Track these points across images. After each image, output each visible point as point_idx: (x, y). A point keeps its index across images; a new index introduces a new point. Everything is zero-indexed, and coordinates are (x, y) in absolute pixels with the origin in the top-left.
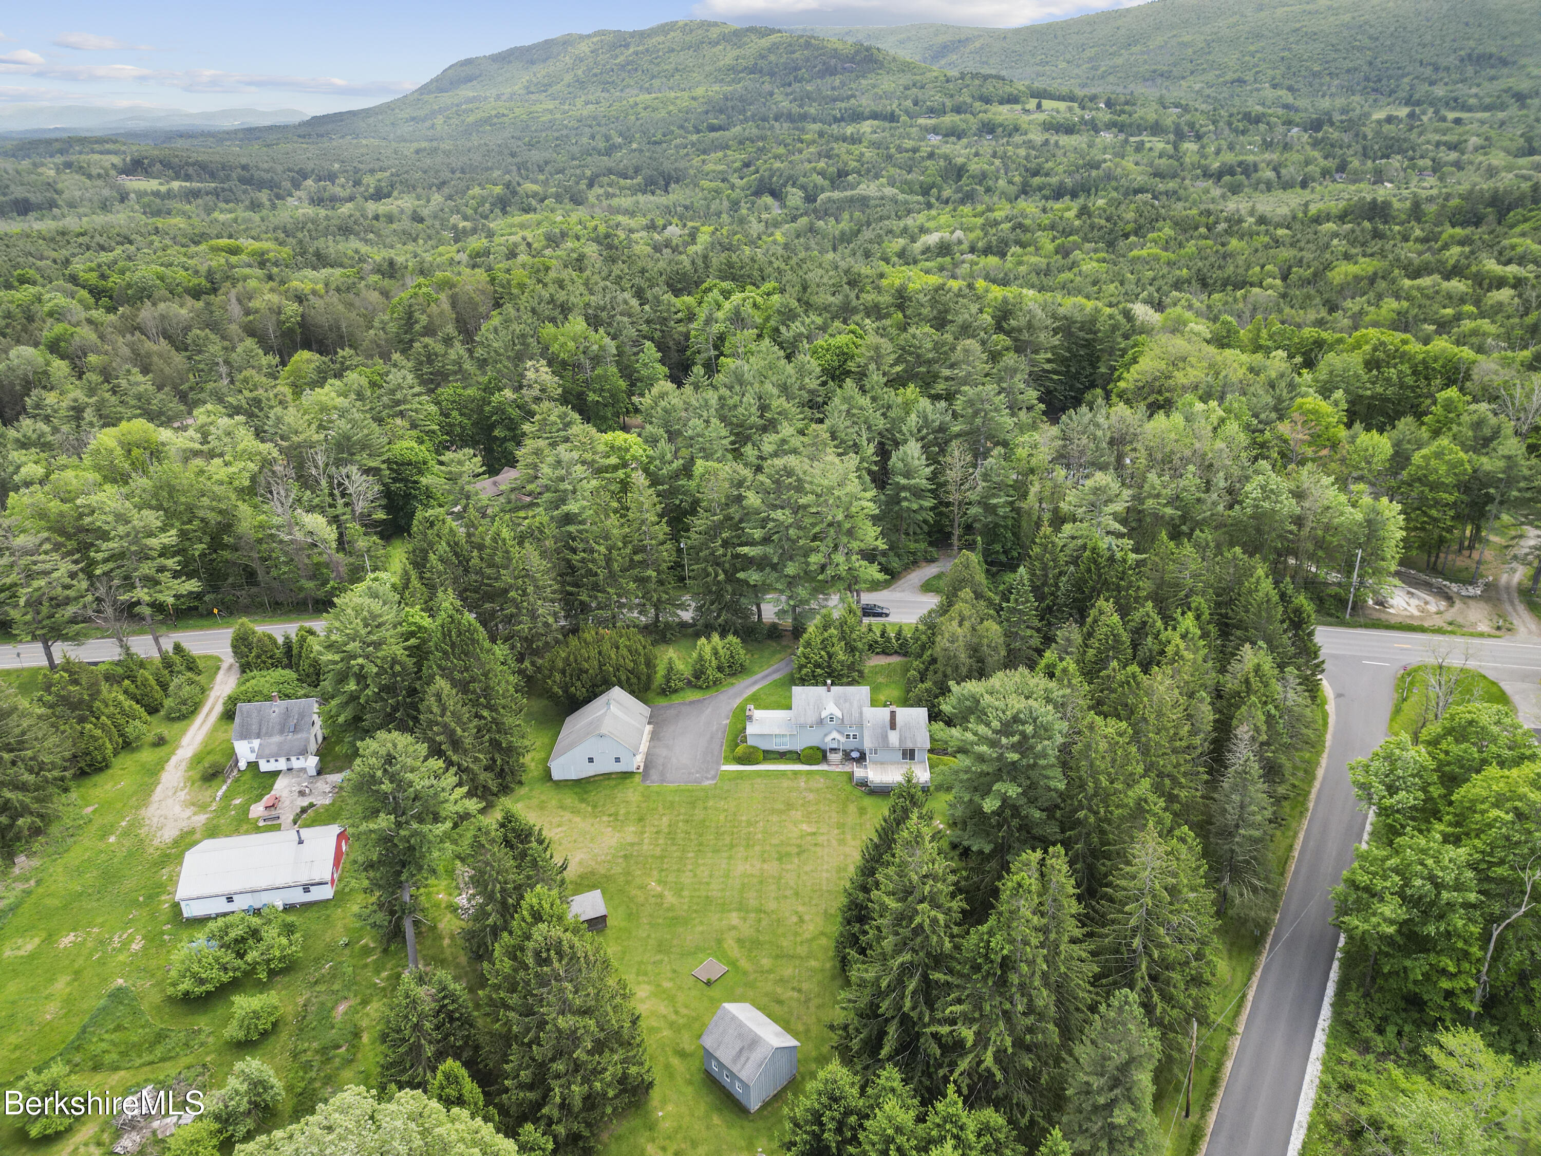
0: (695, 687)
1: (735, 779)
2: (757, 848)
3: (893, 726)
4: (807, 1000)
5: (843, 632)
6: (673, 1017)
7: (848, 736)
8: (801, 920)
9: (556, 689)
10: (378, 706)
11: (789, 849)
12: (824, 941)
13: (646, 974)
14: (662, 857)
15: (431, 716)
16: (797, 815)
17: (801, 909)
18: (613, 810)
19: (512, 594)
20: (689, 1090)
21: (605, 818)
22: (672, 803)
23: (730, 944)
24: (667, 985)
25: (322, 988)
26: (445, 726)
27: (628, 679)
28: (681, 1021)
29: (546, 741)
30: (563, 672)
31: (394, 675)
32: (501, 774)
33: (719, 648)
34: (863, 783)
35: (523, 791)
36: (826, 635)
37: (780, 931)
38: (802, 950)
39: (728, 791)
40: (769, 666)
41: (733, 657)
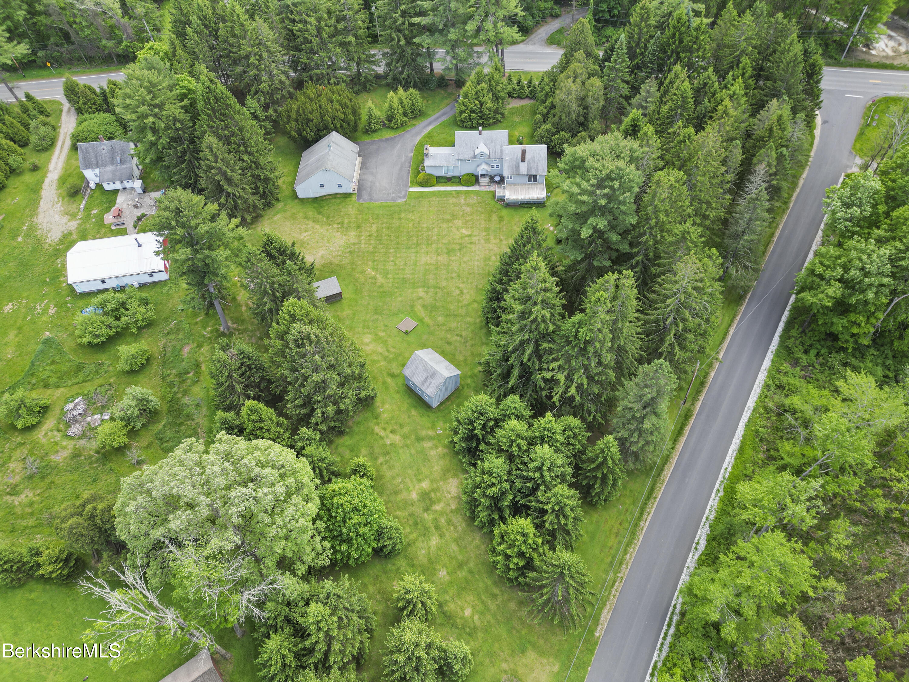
0: (389, 127)
1: (418, 197)
2: (434, 246)
3: (523, 159)
4: (466, 342)
5: (491, 85)
6: (386, 354)
7: (493, 166)
8: (462, 293)
9: (293, 133)
10: (171, 152)
11: (454, 246)
12: (475, 305)
13: (368, 328)
14: (374, 253)
15: (208, 162)
16: (459, 223)
17: (461, 285)
18: (340, 220)
19: (252, 60)
20: (397, 396)
21: (335, 226)
22: (378, 215)
23: (419, 308)
24: (382, 334)
25: (172, 337)
26: (220, 169)
27: (341, 126)
28: (391, 356)
29: (292, 168)
30: (297, 121)
31: (177, 130)
32: (264, 196)
33: (404, 98)
34: (502, 200)
35: (280, 205)
36: (479, 88)
37: (449, 299)
38: (462, 312)
39: (414, 206)
40: (439, 110)
41: (414, 105)
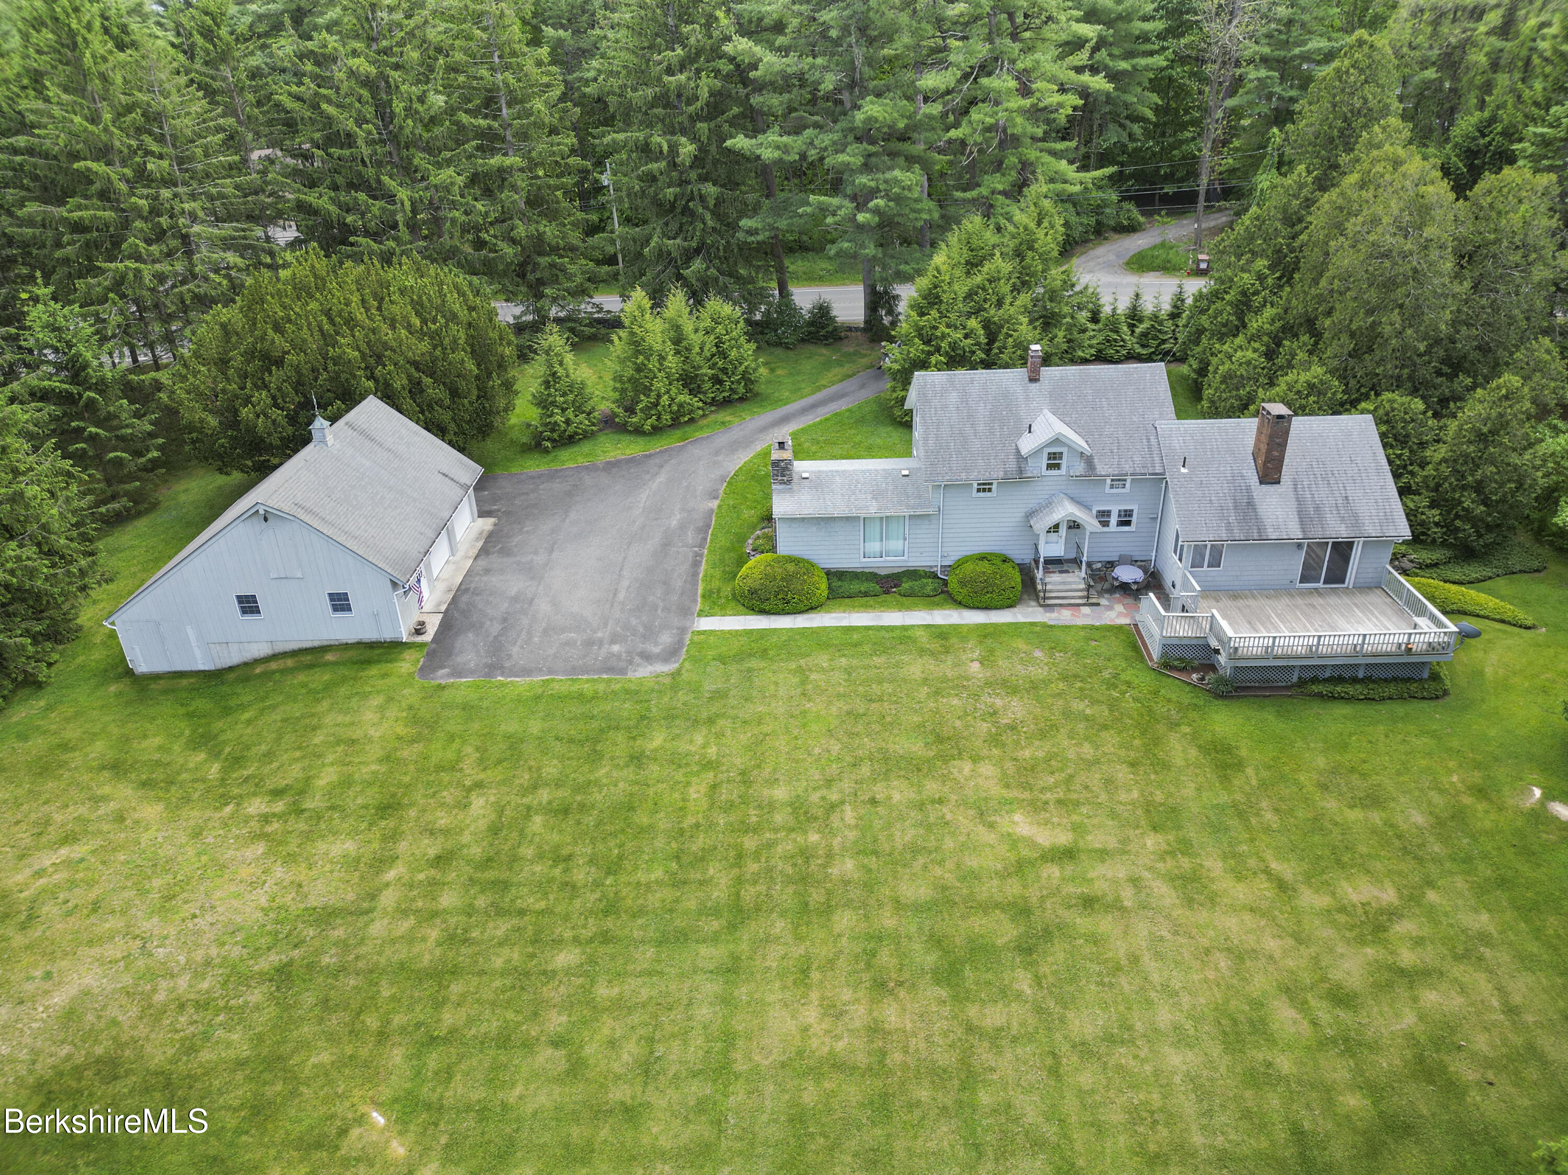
0: (623, 429)
1: (741, 657)
2: (844, 920)
3: (1272, 475)
7: (1105, 516)
14: (441, 976)
16: (982, 776)
18: (293, 774)
21: (255, 807)
27: (416, 388)
33: (688, 326)
34: (1194, 659)
39: (720, 695)
40: (819, 389)
41: (724, 355)
